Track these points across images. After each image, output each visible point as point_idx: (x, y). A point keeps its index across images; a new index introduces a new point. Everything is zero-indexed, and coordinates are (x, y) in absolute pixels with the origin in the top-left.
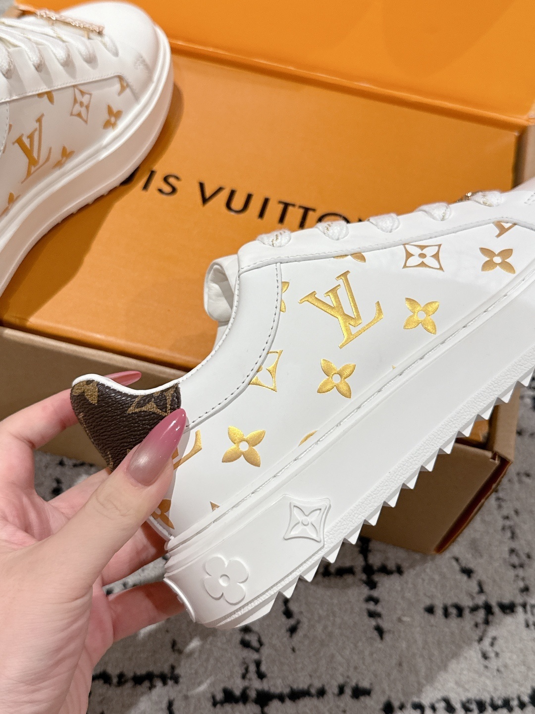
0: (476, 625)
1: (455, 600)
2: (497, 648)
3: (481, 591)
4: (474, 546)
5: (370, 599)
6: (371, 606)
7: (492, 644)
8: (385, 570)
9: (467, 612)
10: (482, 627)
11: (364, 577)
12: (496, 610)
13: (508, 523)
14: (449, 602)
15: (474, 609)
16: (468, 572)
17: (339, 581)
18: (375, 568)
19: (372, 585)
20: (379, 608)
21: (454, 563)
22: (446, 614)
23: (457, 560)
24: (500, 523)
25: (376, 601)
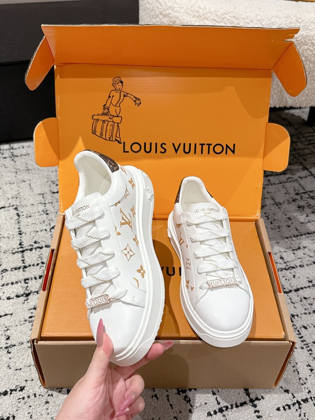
0: (297, 410)
1: (286, 403)
2: (306, 417)
3: (294, 397)
4: (286, 380)
5: (256, 411)
6: (257, 414)
7: (305, 416)
8: (257, 399)
9: (292, 406)
10: (299, 410)
11: (251, 404)
12: (302, 402)
13: (295, 368)
14: (284, 405)
15: (294, 404)
16: (287, 391)
17: (243, 408)
18: (254, 399)
19: (255, 406)
20: (260, 414)
21: (281, 389)
22: (285, 409)
23: (282, 388)
24: (292, 369)
25: (258, 411)
